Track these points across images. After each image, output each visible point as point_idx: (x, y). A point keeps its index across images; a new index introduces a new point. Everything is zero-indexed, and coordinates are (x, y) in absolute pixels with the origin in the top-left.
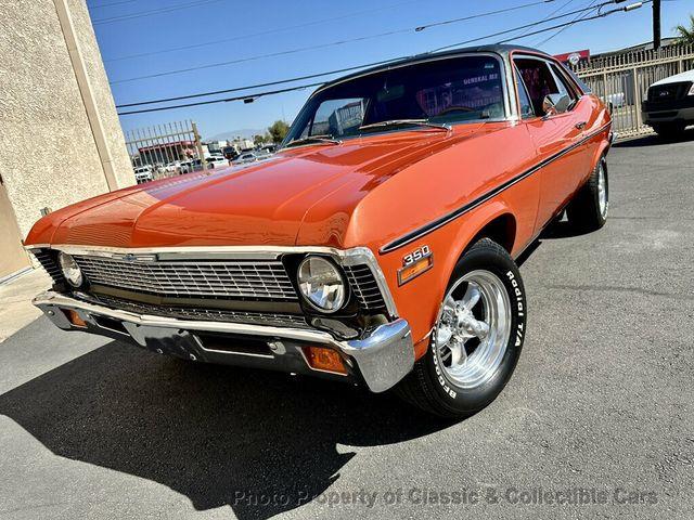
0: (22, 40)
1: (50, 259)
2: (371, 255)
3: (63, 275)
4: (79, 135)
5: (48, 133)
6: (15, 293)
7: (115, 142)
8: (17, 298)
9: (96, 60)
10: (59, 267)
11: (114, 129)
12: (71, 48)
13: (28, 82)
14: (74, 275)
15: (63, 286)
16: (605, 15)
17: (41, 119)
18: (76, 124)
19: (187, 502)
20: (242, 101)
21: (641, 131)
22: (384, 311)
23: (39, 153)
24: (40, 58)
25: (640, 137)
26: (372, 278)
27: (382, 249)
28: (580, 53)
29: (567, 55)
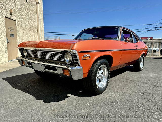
0: (28, 14)
1: (22, 50)
2: (77, 52)
3: (23, 54)
4: (35, 35)
5: (29, 33)
6: (13, 63)
7: (42, 38)
8: (14, 64)
9: (42, 20)
10: (23, 52)
11: (42, 35)
12: (38, 17)
13: (27, 22)
14: (25, 54)
15: (23, 56)
16: (157, 30)
17: (28, 30)
18: (35, 32)
19: (35, 98)
20: (72, 35)
21: (160, 56)
22: (78, 64)
23: (26, 36)
24: (31, 18)
25: (159, 57)
26: (76, 56)
27: (79, 51)
28: (150, 38)
29: (147, 38)
